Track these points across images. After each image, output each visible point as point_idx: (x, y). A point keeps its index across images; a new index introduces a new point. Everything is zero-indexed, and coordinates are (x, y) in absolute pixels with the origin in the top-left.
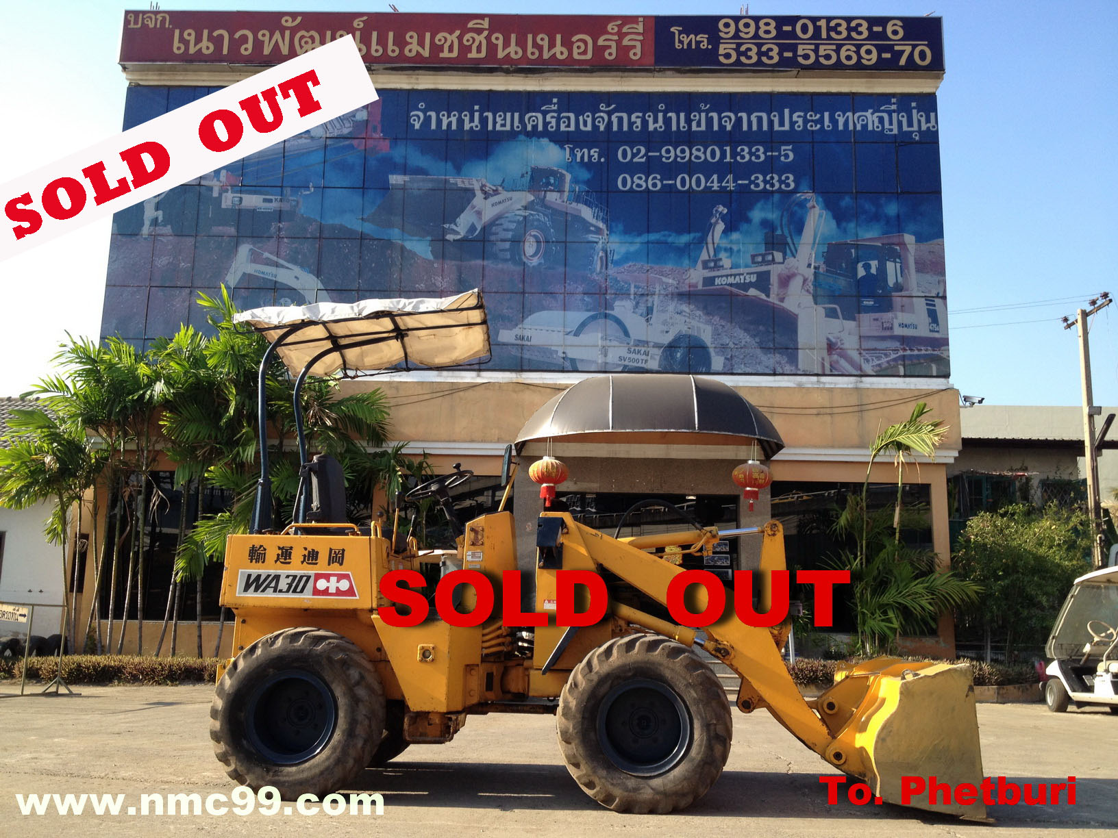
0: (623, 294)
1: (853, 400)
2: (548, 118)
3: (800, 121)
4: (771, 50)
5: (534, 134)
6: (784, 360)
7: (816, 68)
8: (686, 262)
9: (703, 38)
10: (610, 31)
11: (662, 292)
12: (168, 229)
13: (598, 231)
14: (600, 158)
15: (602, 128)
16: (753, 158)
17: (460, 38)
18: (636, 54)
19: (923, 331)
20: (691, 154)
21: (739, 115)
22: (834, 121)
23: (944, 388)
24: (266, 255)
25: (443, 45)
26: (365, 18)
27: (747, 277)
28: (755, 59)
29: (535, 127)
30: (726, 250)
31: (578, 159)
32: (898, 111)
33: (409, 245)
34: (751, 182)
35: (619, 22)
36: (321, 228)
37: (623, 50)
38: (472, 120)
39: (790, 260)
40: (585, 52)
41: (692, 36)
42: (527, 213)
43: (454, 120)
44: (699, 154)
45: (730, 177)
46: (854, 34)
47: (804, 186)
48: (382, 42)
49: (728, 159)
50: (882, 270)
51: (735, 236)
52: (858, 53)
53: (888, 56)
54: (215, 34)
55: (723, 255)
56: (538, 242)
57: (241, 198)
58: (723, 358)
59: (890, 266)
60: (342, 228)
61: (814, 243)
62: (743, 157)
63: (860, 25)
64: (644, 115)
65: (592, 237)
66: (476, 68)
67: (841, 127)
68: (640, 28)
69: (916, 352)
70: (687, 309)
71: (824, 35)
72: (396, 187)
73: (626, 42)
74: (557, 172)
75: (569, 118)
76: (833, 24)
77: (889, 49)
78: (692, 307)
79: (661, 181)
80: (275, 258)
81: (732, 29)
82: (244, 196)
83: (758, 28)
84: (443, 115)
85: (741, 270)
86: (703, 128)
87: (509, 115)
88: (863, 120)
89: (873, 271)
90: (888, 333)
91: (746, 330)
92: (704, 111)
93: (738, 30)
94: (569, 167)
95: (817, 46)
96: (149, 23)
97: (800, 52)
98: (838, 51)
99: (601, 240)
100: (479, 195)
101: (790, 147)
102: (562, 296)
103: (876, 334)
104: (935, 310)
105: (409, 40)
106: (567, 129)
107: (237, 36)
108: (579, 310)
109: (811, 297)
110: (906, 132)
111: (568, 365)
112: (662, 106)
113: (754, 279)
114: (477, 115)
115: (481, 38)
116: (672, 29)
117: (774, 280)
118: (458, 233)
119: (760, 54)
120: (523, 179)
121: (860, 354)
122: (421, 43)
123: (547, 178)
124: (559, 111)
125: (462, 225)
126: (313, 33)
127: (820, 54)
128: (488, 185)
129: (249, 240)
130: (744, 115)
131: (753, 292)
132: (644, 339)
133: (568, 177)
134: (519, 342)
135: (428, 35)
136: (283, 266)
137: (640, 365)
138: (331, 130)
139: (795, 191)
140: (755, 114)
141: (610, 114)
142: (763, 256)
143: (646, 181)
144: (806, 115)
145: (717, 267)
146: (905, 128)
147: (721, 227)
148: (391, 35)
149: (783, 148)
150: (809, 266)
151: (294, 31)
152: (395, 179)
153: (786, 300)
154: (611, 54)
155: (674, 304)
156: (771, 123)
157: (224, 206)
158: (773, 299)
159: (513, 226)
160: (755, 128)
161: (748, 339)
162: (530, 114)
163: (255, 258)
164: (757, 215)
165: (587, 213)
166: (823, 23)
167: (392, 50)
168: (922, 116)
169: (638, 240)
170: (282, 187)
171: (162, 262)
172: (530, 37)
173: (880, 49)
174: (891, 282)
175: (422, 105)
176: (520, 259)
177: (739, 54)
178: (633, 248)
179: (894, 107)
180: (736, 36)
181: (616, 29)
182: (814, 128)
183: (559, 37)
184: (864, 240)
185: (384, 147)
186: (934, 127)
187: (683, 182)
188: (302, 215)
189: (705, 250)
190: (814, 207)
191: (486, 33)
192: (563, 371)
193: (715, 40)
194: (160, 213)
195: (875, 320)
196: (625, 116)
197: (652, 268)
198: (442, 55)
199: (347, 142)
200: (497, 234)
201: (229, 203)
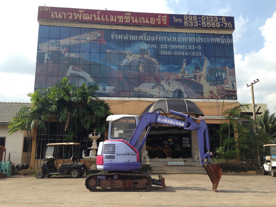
0: (163, 79)
1: (216, 105)
2: (144, 37)
3: (202, 40)
4: (196, 23)
5: (141, 41)
6: (200, 95)
7: (206, 28)
8: (177, 72)
9: (180, 20)
10: (159, 17)
11: (172, 79)
12: (51, 62)
13: (157, 64)
14: (157, 47)
15: (157, 40)
16: (192, 48)
17: (123, 17)
18: (165, 23)
19: (231, 89)
20: (178, 47)
21: (188, 38)
22: (210, 40)
23: (236, 102)
24: (76, 68)
25: (119, 19)
26: (100, 11)
27: (191, 76)
28: (192, 25)
29: (141, 39)
30: (186, 69)
31: (152, 47)
32: (224, 38)
33: (111, 67)
34: (192, 54)
35: (161, 15)
36: (90, 62)
37: (162, 22)
38: (126, 37)
39: (201, 72)
40: (153, 22)
41: (178, 19)
42: (140, 60)
43: (122, 37)
44: (179, 47)
45: (187, 52)
46: (214, 20)
47: (204, 55)
48: (105, 17)
49: (186, 48)
50: (221, 74)
51: (188, 66)
52: (215, 24)
53: (222, 25)
54: (62, 13)
55: (186, 71)
56: (143, 67)
57: (69, 55)
58: (187, 95)
59: (223, 74)
60: (95, 62)
61: (206, 68)
62: (189, 48)
63: (216, 18)
64: (167, 37)
65: (155, 66)
66: (127, 25)
67: (211, 42)
68: (166, 17)
69: (230, 94)
70: (178, 83)
71: (208, 20)
72: (108, 53)
73: (163, 20)
74: (147, 50)
75: (149, 37)
76: (210, 17)
77: (222, 24)
78: (179, 83)
79: (171, 53)
80: (79, 69)
81: (187, 18)
82: (71, 54)
83: (193, 18)
84: (119, 36)
85: (190, 74)
86: (180, 41)
87: (135, 36)
88: (216, 40)
89: (220, 75)
90: (223, 89)
91: (192, 89)
92: (180, 37)
93: (188, 18)
94: (149, 49)
95: (206, 22)
96: (45, 9)
97: (203, 24)
98: (211, 24)
99: (158, 67)
100: (128, 55)
101: (200, 46)
102: (149, 80)
103: (221, 89)
104: (233, 84)
105: (111, 17)
106: (149, 40)
107: (68, 14)
108: (153, 83)
109: (206, 81)
110: (226, 43)
111: (151, 96)
112: (170, 35)
113: (193, 76)
114: (127, 36)
115: (129, 18)
116: (173, 17)
117: (197, 76)
118: (123, 64)
119: (193, 24)
120: (139, 52)
121: (217, 94)
122: (114, 18)
123: (144, 51)
124: (146, 36)
125: (124, 62)
126: (87, 14)
127: (207, 24)
128: (130, 53)
129: (72, 65)
130: (189, 38)
131: (193, 79)
132: (168, 90)
133: (149, 51)
134: (139, 90)
135: (116, 16)
136: (81, 71)
137: (167, 96)
138: (92, 38)
139: (201, 56)
140: (192, 38)
141: (158, 37)
142: (195, 71)
143: (168, 53)
144: (203, 38)
145: (185, 73)
146: (226, 42)
147: (185, 64)
148: (107, 16)
149: (198, 46)
150: (205, 73)
151: (82, 14)
152: (108, 51)
153: (201, 81)
154: (159, 23)
155: (175, 82)
156: (196, 40)
157: (65, 56)
158: (197, 81)
159: (136, 63)
160: (192, 41)
161: (192, 90)
162: (140, 36)
163: (74, 69)
164: (193, 61)
165: (154, 60)
166: (207, 17)
167: (107, 20)
168: (229, 39)
169: (166, 67)
170: (80, 52)
171: (50, 70)
172: (140, 18)
173: (221, 24)
174: (224, 78)
175: (114, 33)
176: (139, 71)
177: (189, 24)
178: (165, 69)
179: (223, 37)
180: (188, 20)
181: (160, 17)
182: (205, 42)
183: (147, 18)
184: (218, 68)
185: (105, 43)
186: (232, 42)
187: (176, 53)
188: (85, 59)
189: (181, 69)
190: (206, 60)
191: (129, 16)
192: (149, 98)
193: (183, 20)
194: (49, 57)
195: (221, 86)
196: (162, 37)
197: (169, 73)
198: (119, 21)
199: (96, 41)
200: (133, 64)
201: (67, 55)
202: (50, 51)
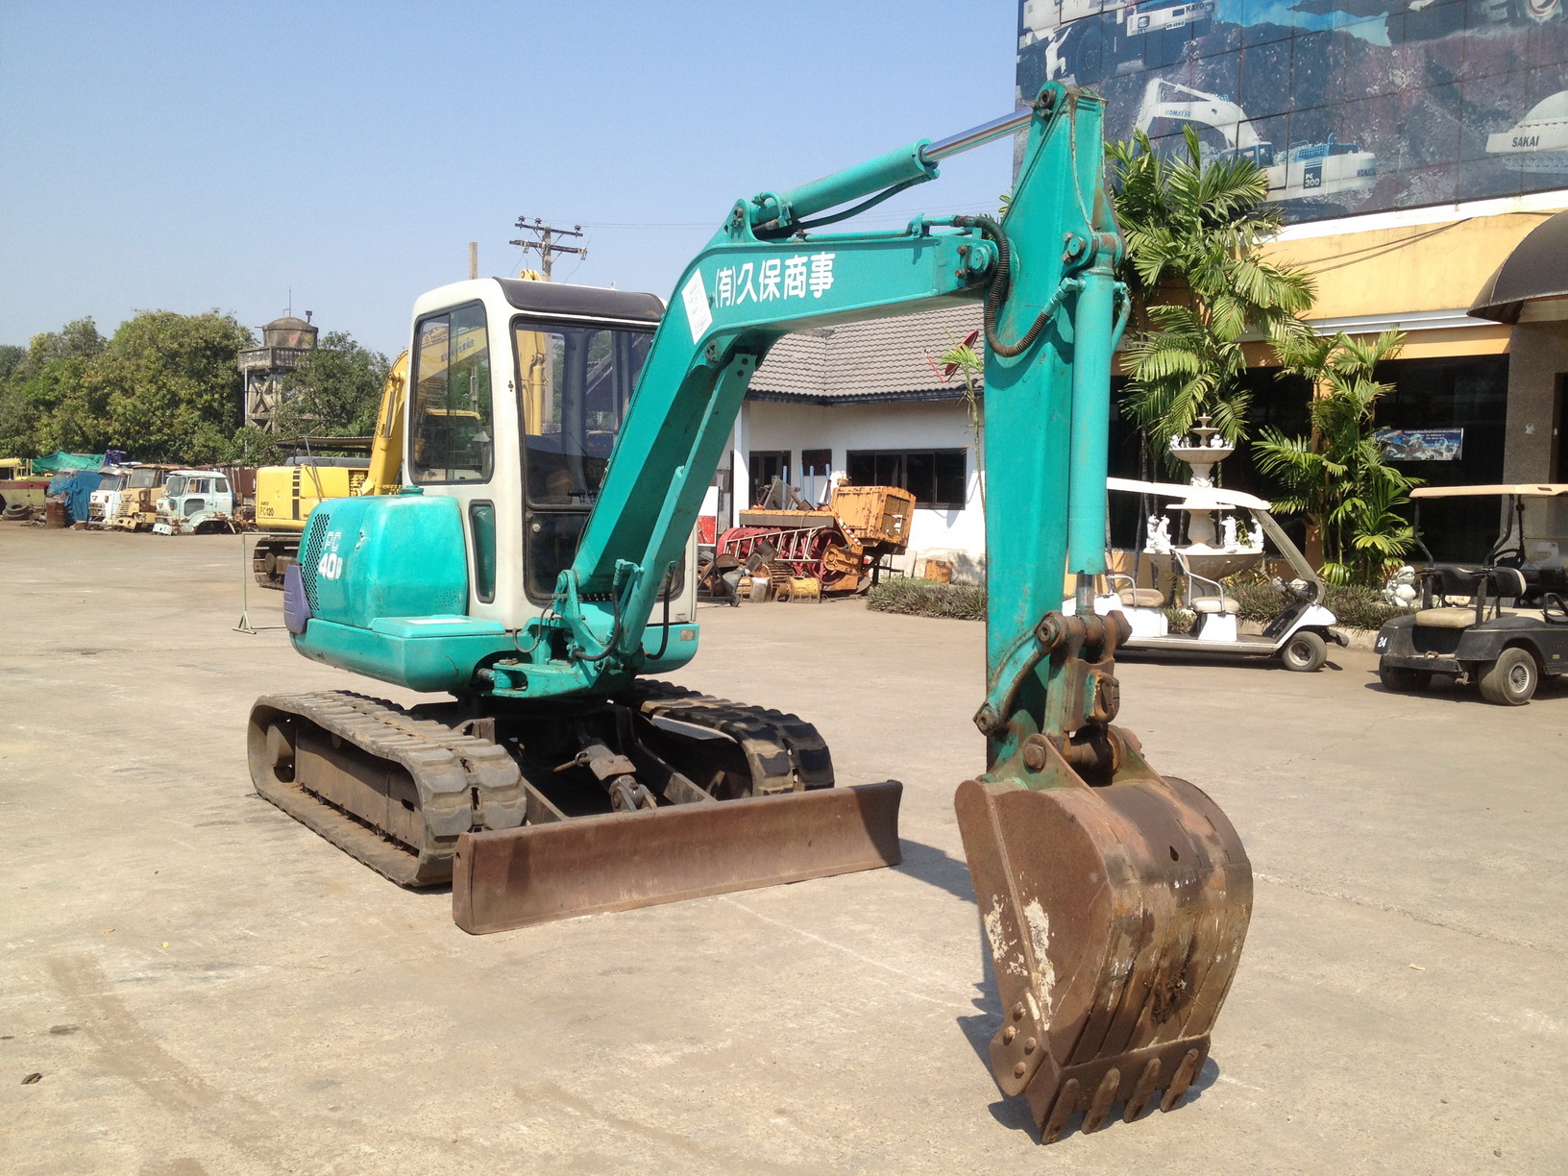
33: (1357, 31)
36: (1243, 34)
57: (1148, 18)
60: (1268, 28)
80: (1185, 89)
82: (1153, 14)
129: (1158, 72)
134: (1518, 149)
136: (1197, 99)
163: (1167, 95)
176: (1524, 15)
188: (1219, 22)
194: (1063, 59)
201: (1135, 28)
202: (1066, 28)
